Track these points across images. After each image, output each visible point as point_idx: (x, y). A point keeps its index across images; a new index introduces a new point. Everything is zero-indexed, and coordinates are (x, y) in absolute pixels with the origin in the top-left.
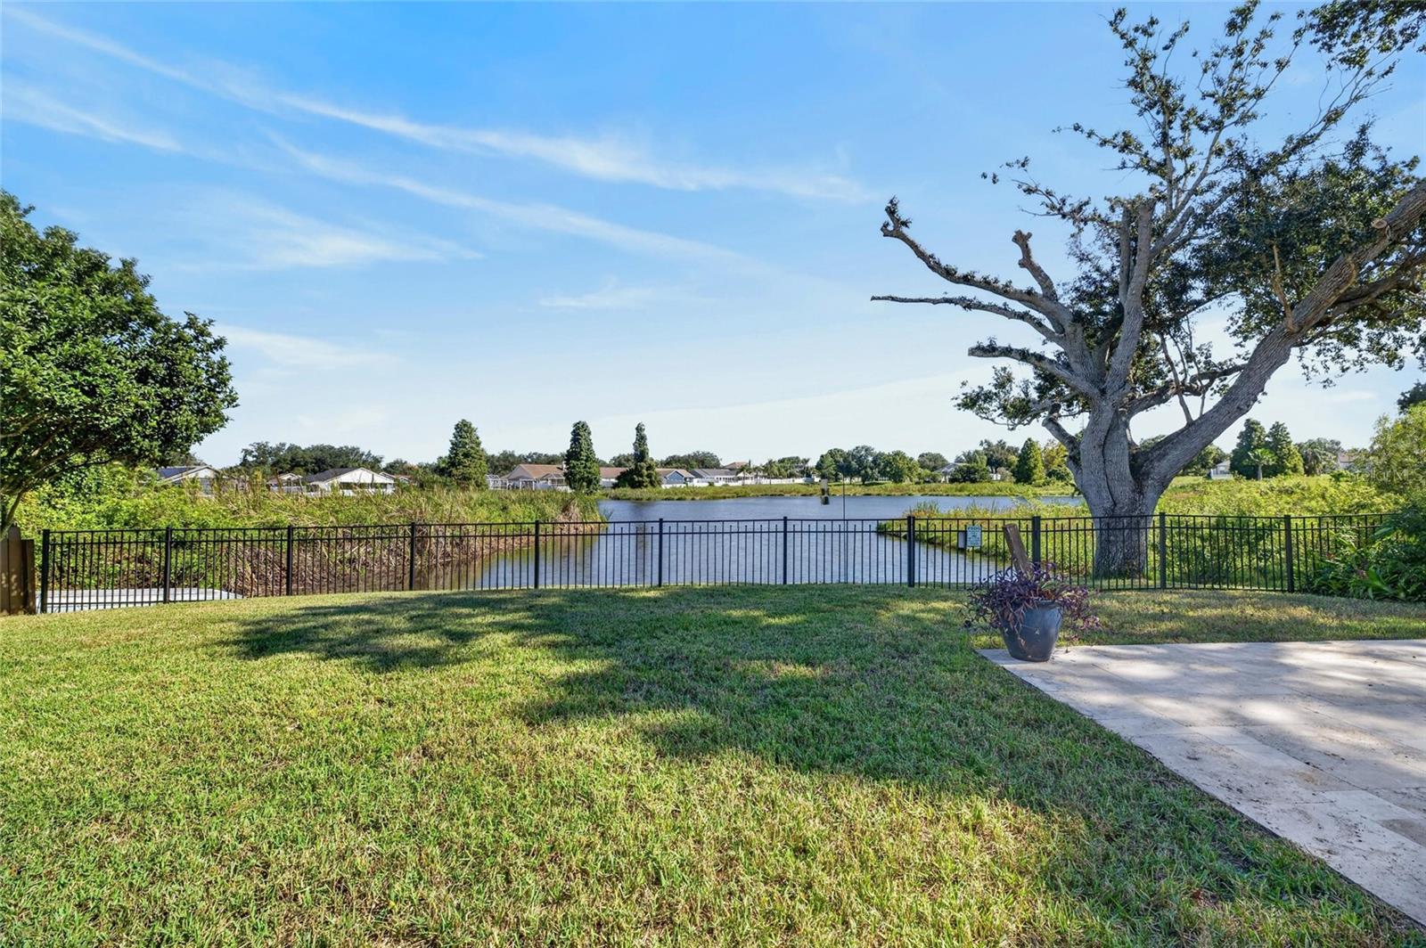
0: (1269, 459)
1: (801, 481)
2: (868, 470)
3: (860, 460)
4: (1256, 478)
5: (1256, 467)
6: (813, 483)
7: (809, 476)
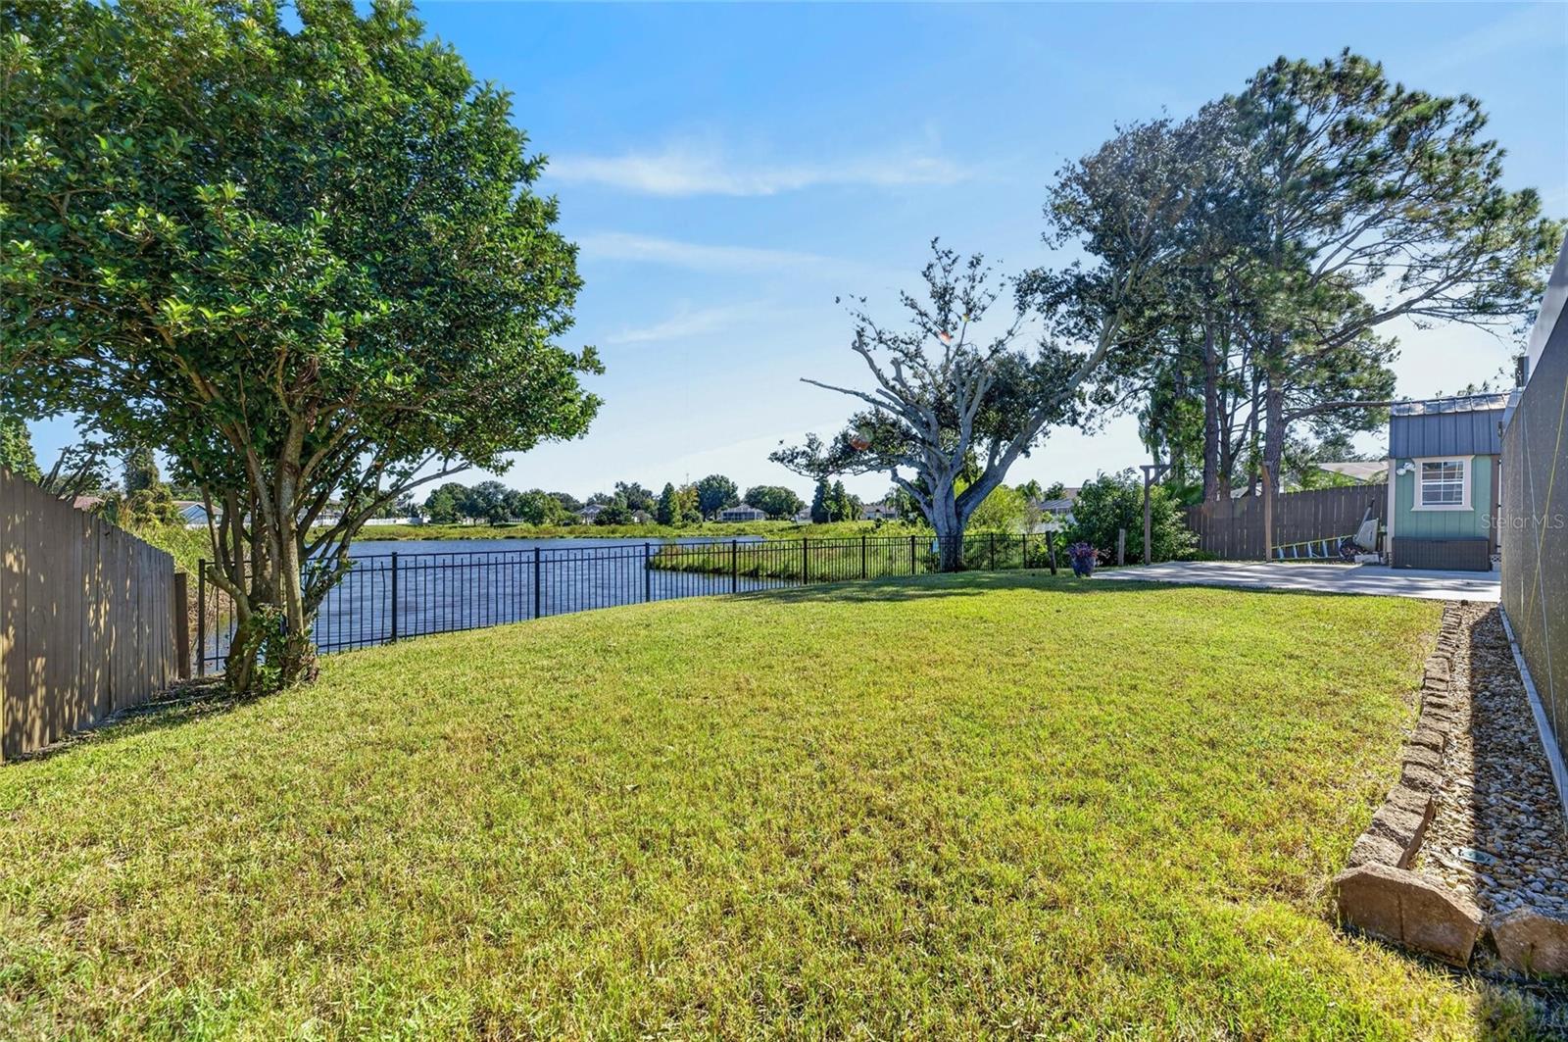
0: (834, 508)
1: (404, 521)
2: (500, 510)
3: (487, 498)
4: (826, 521)
5: (826, 514)
6: (421, 525)
7: (415, 515)
